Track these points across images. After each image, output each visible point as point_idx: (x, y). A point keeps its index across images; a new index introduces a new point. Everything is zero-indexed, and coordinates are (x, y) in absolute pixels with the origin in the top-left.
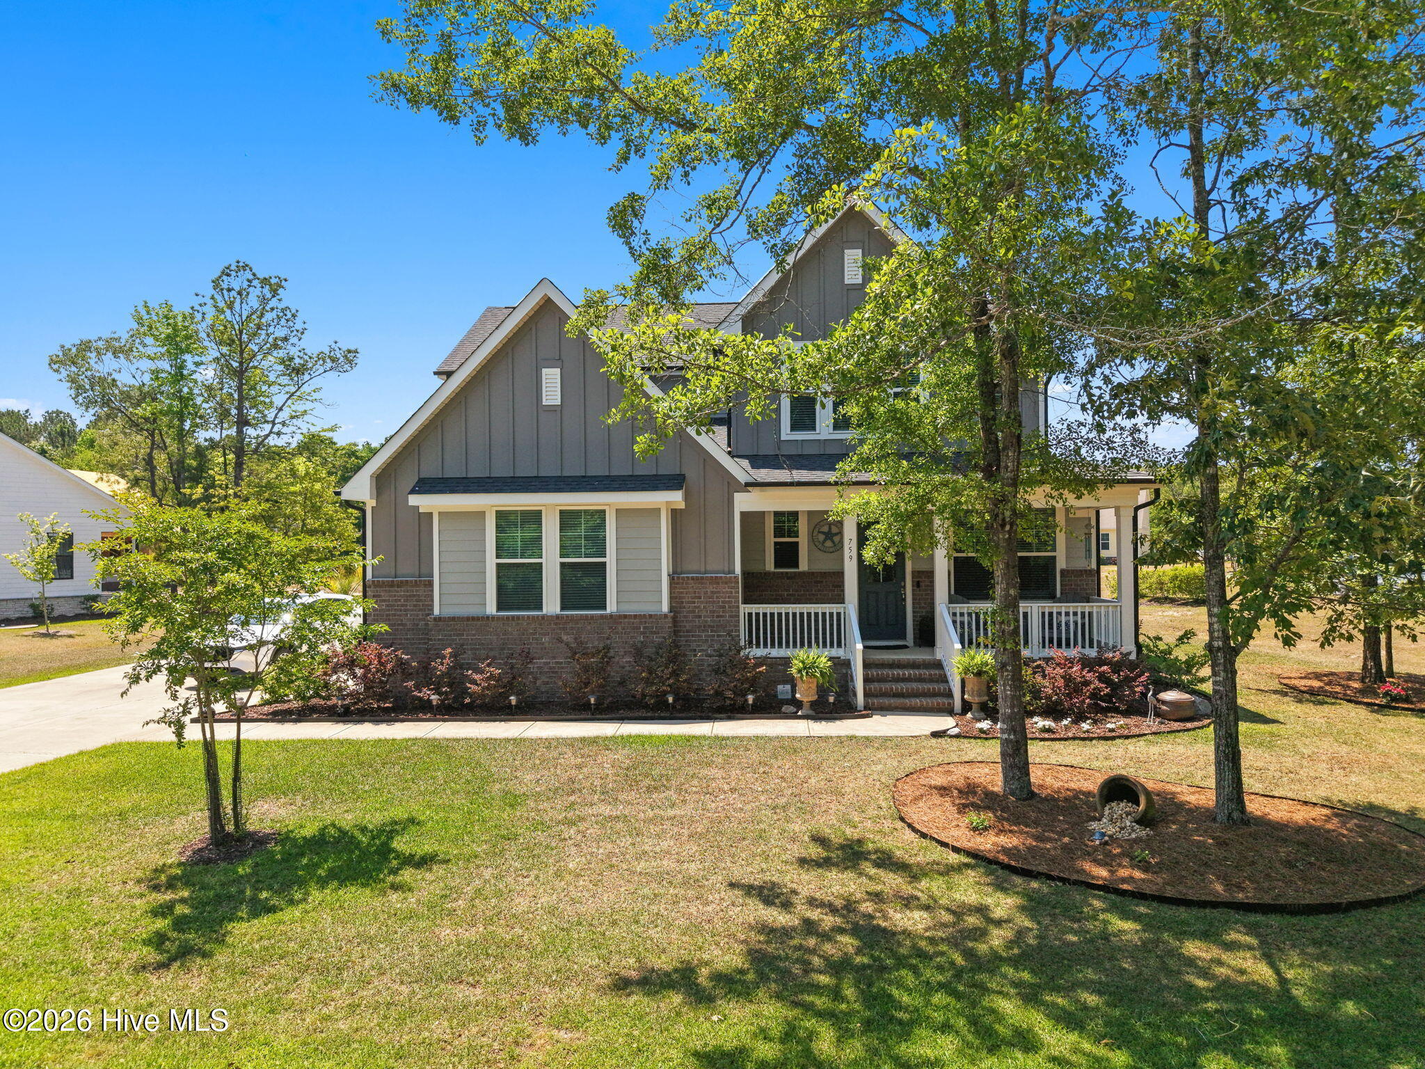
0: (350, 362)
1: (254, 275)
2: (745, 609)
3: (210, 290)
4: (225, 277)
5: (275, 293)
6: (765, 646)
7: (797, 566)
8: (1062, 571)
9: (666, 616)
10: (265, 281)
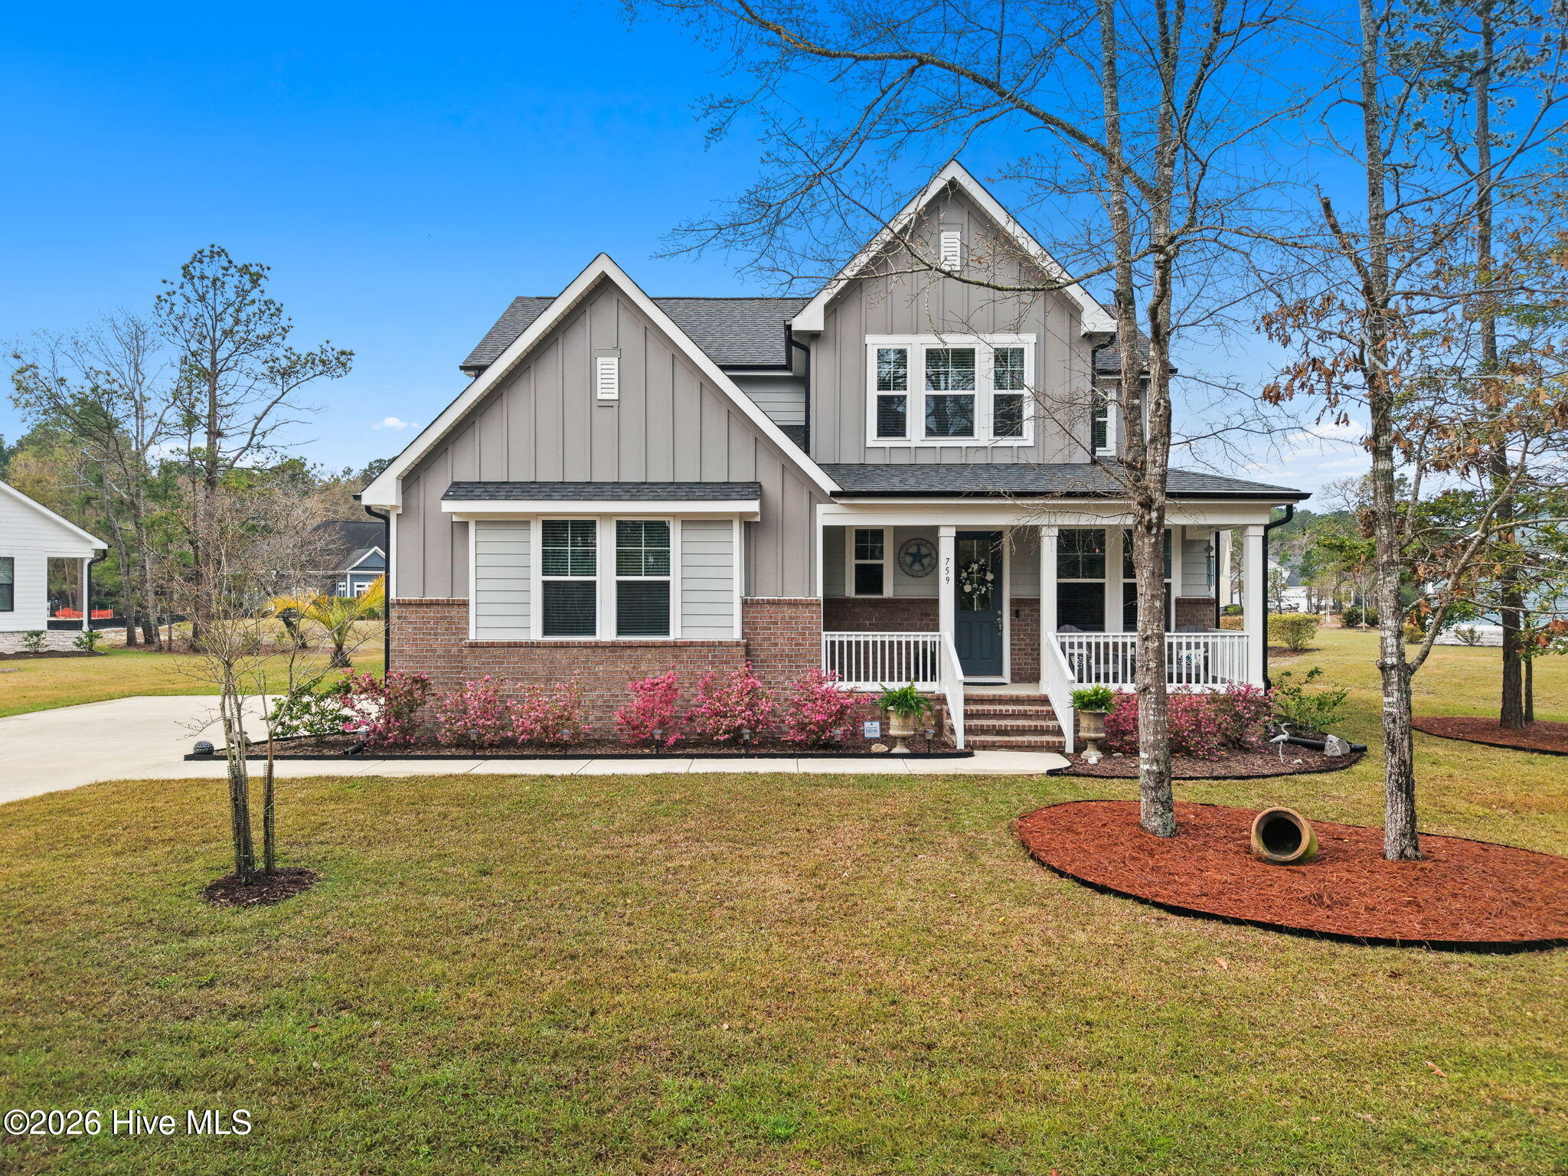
0: (344, 365)
1: (230, 262)
2: (826, 637)
3: (179, 279)
4: (196, 264)
5: (255, 282)
6: (850, 679)
7: (881, 592)
8: (1178, 601)
9: (738, 644)
10: (244, 270)
